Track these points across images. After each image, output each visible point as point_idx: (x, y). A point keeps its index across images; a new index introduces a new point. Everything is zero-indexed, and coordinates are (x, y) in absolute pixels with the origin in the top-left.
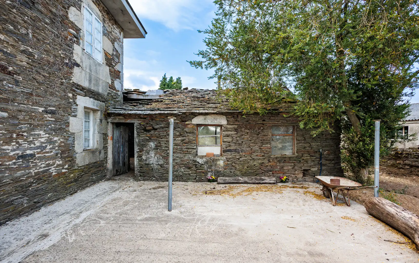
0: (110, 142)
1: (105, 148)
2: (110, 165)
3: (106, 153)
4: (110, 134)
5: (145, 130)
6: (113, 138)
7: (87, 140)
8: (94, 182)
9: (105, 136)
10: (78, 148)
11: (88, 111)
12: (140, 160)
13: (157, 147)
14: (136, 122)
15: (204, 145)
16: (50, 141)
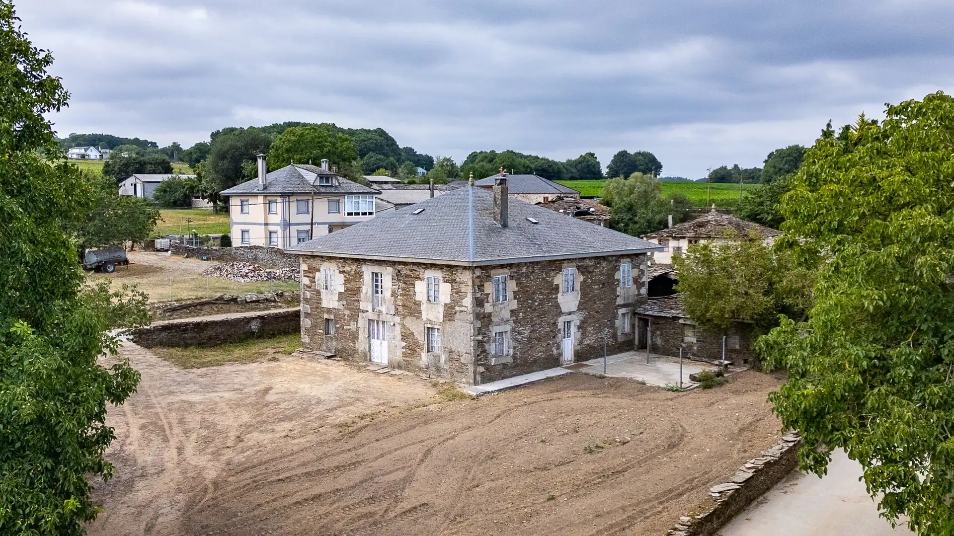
0: (636, 328)
1: (634, 333)
2: (636, 342)
3: (634, 335)
4: (637, 324)
5: (655, 323)
6: (639, 326)
7: (624, 328)
8: (627, 351)
9: (633, 326)
10: (619, 333)
11: (624, 315)
12: (652, 341)
13: (661, 334)
14: (650, 319)
15: (688, 336)
16: (609, 332)
